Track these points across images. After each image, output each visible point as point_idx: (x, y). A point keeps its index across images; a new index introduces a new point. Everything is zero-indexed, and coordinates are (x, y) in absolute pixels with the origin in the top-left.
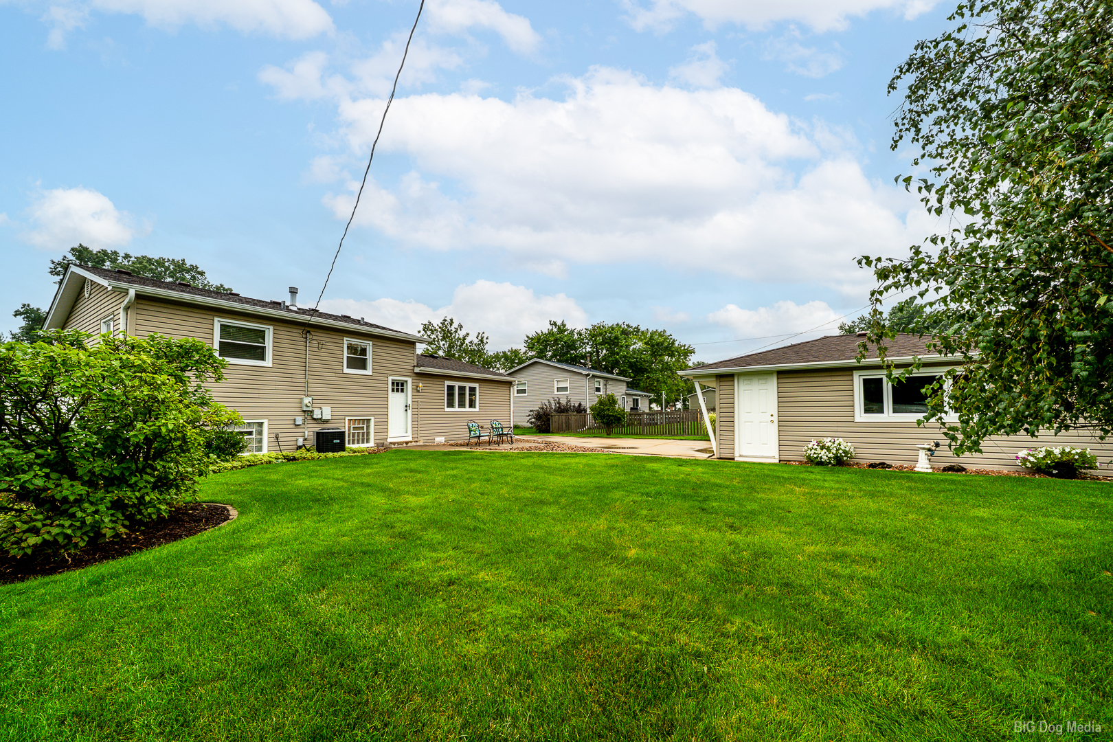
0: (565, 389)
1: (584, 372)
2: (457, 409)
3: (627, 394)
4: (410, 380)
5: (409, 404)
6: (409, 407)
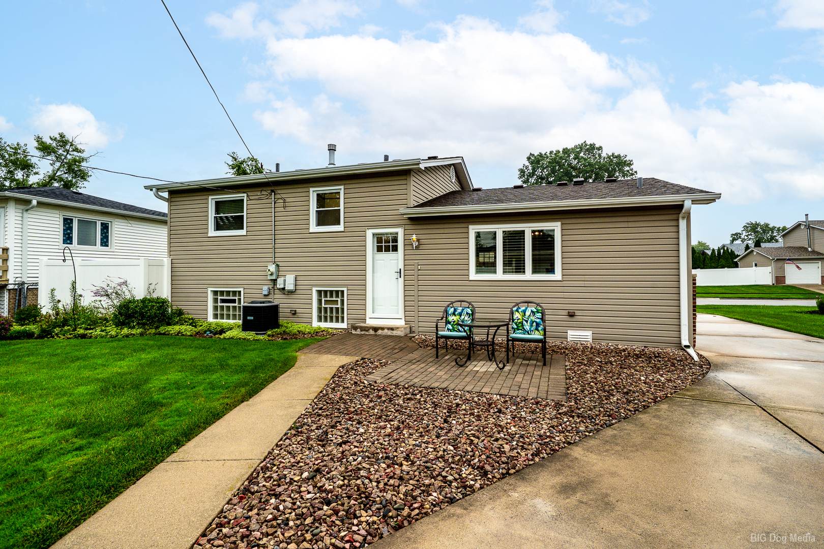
2: (500, 274)
5: (400, 269)
6: (400, 274)
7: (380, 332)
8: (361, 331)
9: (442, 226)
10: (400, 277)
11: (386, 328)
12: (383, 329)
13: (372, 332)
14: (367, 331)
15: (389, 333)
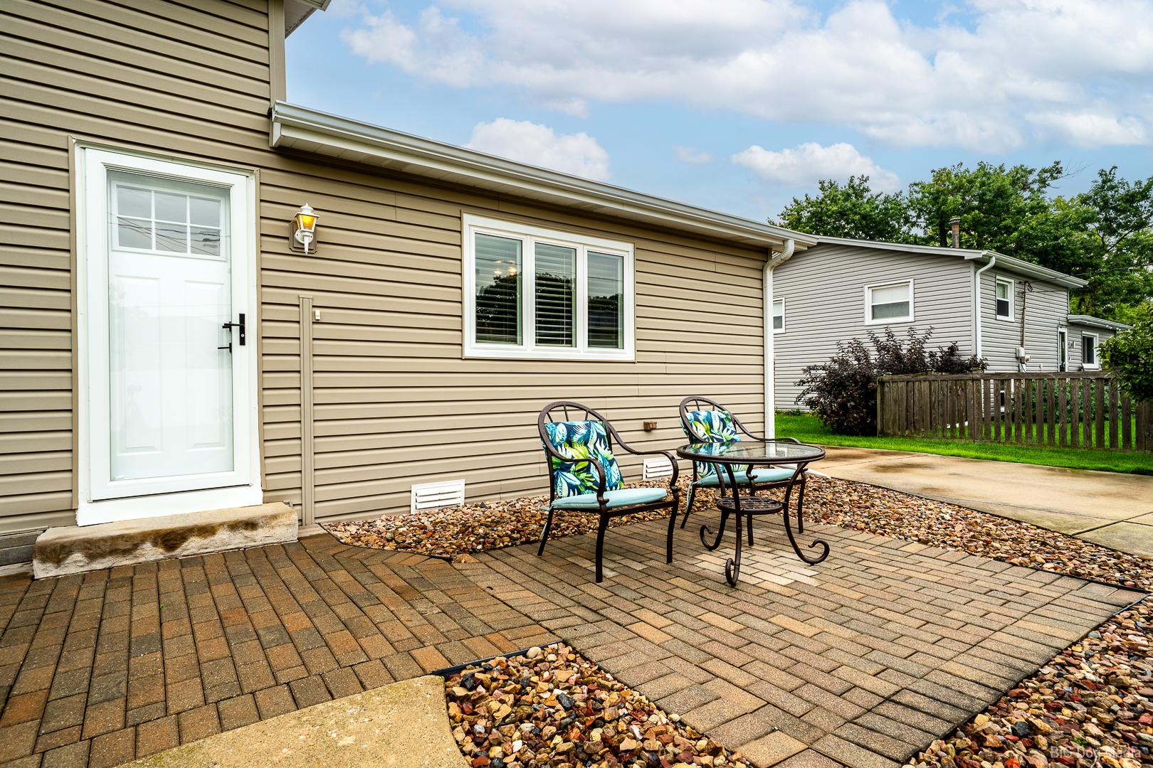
0: (901, 307)
1: (970, 254)
2: (528, 346)
3: (1071, 325)
4: (244, 188)
5: (242, 317)
6: (242, 330)
7: (193, 546)
8: (92, 557)
9: (390, 199)
10: (242, 342)
11: (222, 525)
12: (206, 531)
13: (150, 553)
14: (126, 552)
15: (238, 540)
